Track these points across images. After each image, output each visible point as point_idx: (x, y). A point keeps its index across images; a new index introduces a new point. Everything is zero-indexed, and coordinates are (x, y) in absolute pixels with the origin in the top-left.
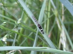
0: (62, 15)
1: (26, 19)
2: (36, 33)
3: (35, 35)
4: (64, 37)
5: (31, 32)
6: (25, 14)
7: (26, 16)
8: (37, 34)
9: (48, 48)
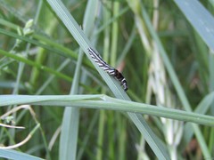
0: (153, 9)
1: (52, 23)
2: (76, 60)
3: (75, 66)
4: (159, 72)
5: (65, 57)
6: (47, 10)
7: (51, 14)
8: (78, 63)
9: (104, 97)
